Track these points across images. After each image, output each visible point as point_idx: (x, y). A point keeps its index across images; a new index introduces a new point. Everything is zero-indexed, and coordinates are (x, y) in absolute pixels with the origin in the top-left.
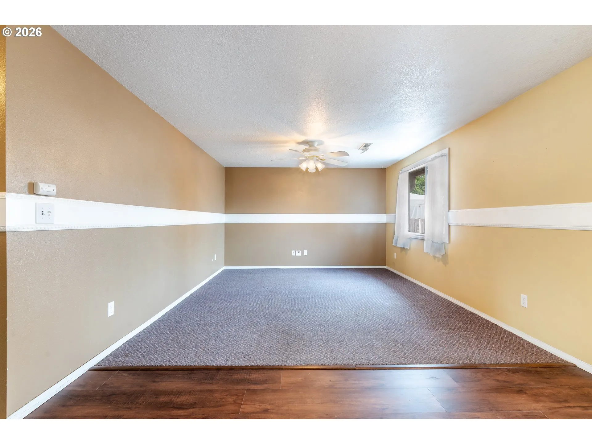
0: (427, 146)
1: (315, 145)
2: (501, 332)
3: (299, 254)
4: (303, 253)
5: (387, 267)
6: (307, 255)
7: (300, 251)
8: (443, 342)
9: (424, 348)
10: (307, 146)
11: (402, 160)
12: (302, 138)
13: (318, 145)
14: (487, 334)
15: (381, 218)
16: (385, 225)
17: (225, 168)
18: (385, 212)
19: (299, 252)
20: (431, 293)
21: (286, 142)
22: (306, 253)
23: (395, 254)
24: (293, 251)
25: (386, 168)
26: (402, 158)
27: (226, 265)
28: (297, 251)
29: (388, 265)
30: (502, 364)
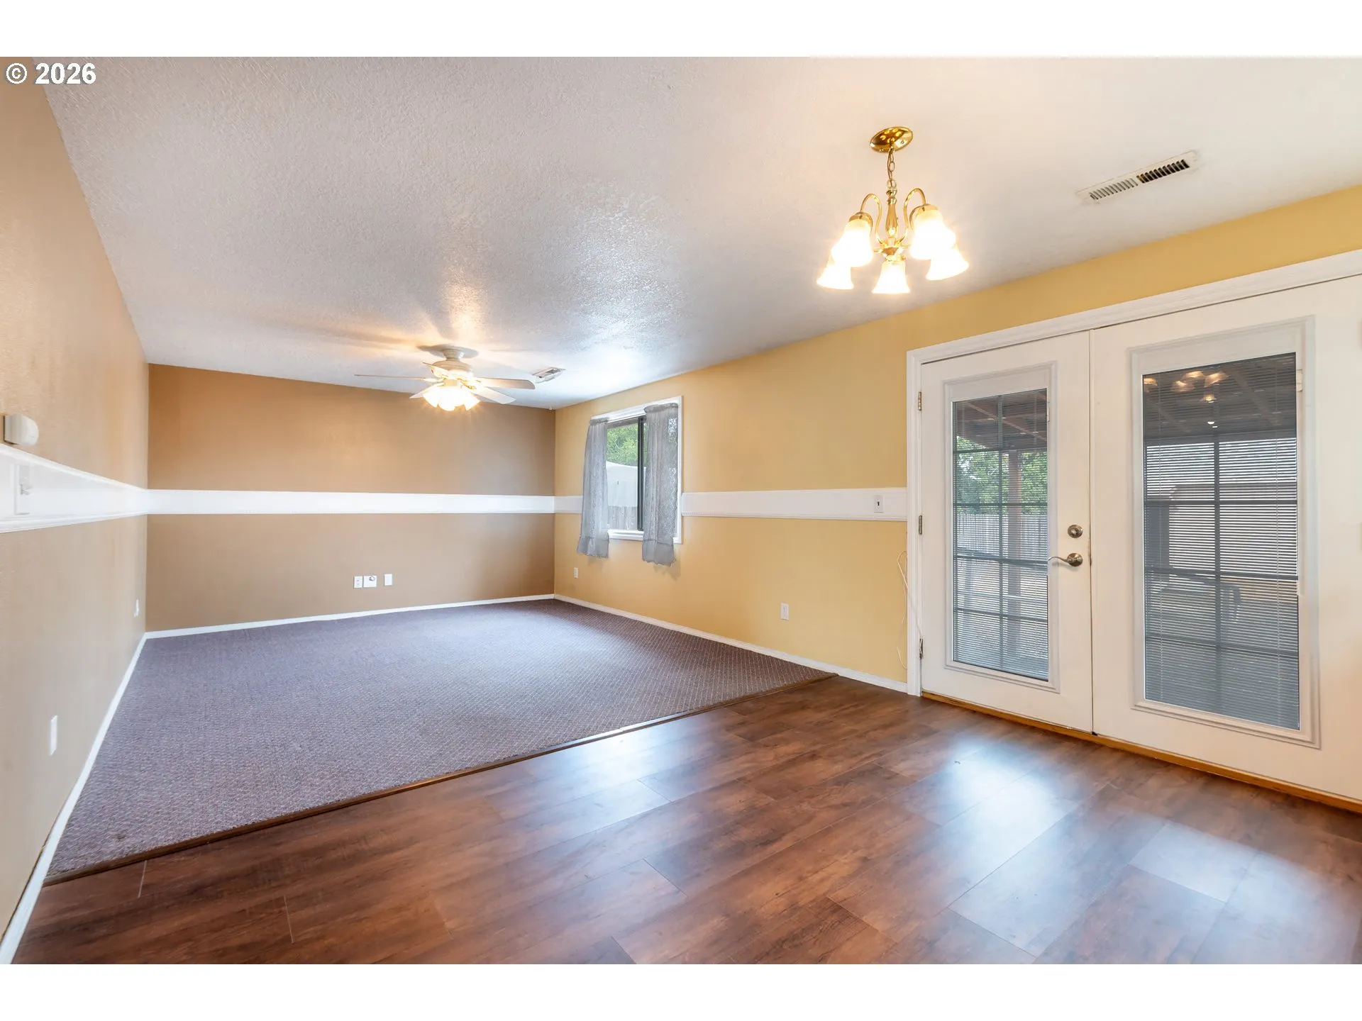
0: (645, 385)
1: (460, 358)
2: (759, 657)
3: (373, 584)
4: (381, 580)
5: (558, 595)
6: (391, 584)
7: (375, 577)
8: (707, 681)
9: (690, 692)
10: (441, 356)
11: (598, 399)
12: (435, 339)
13: (465, 357)
14: (747, 663)
15: (544, 504)
16: (552, 517)
17: (150, 364)
18: (552, 492)
19: (372, 578)
20: (651, 626)
21: (398, 341)
22: (389, 580)
23: (576, 569)
24: (356, 578)
25: (554, 411)
26: (599, 396)
27: (150, 626)
28: (367, 578)
29: (559, 593)
30: (779, 689)
